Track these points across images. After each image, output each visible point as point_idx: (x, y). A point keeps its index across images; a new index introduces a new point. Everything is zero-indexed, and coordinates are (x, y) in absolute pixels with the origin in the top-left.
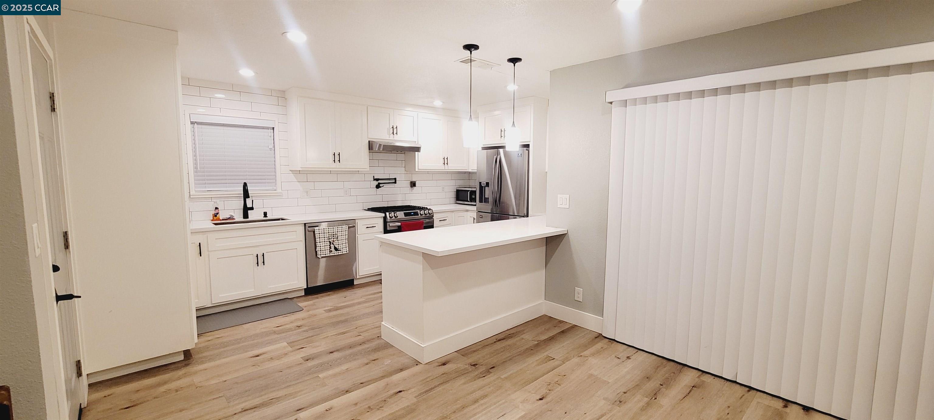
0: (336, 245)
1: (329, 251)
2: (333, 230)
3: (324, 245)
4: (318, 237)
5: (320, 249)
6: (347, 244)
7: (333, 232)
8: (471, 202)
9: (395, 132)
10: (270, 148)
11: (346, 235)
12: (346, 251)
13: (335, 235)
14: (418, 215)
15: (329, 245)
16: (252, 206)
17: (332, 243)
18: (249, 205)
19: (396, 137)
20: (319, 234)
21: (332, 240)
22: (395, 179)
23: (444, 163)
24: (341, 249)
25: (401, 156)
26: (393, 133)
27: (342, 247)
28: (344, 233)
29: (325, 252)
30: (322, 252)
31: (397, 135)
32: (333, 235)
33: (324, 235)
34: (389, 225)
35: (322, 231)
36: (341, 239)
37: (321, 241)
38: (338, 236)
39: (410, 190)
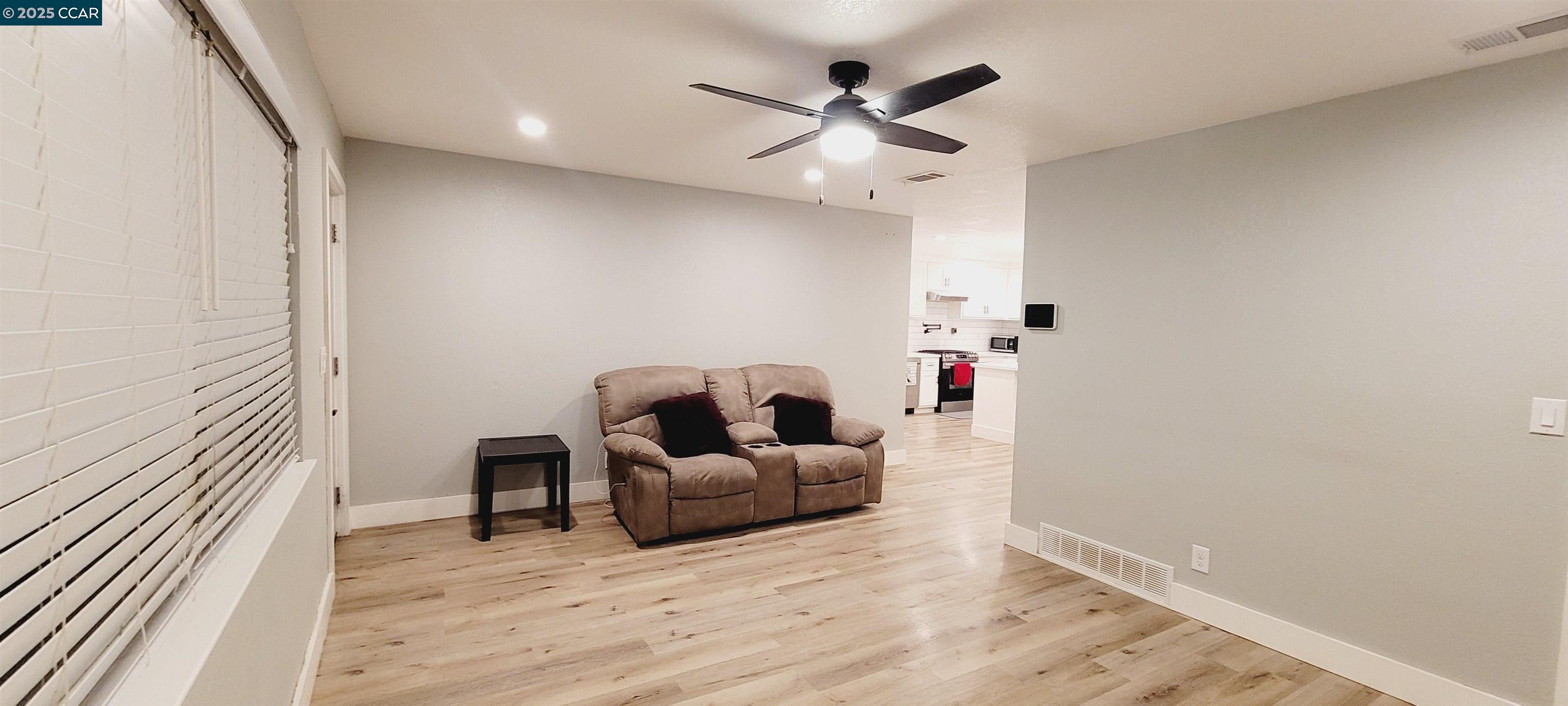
8: (1008, 349)
12: (916, 384)
14: (967, 358)
19: (948, 288)
22: (940, 325)
23: (985, 312)
26: (946, 285)
27: (912, 379)
28: (914, 368)
34: (944, 367)
39: (950, 336)
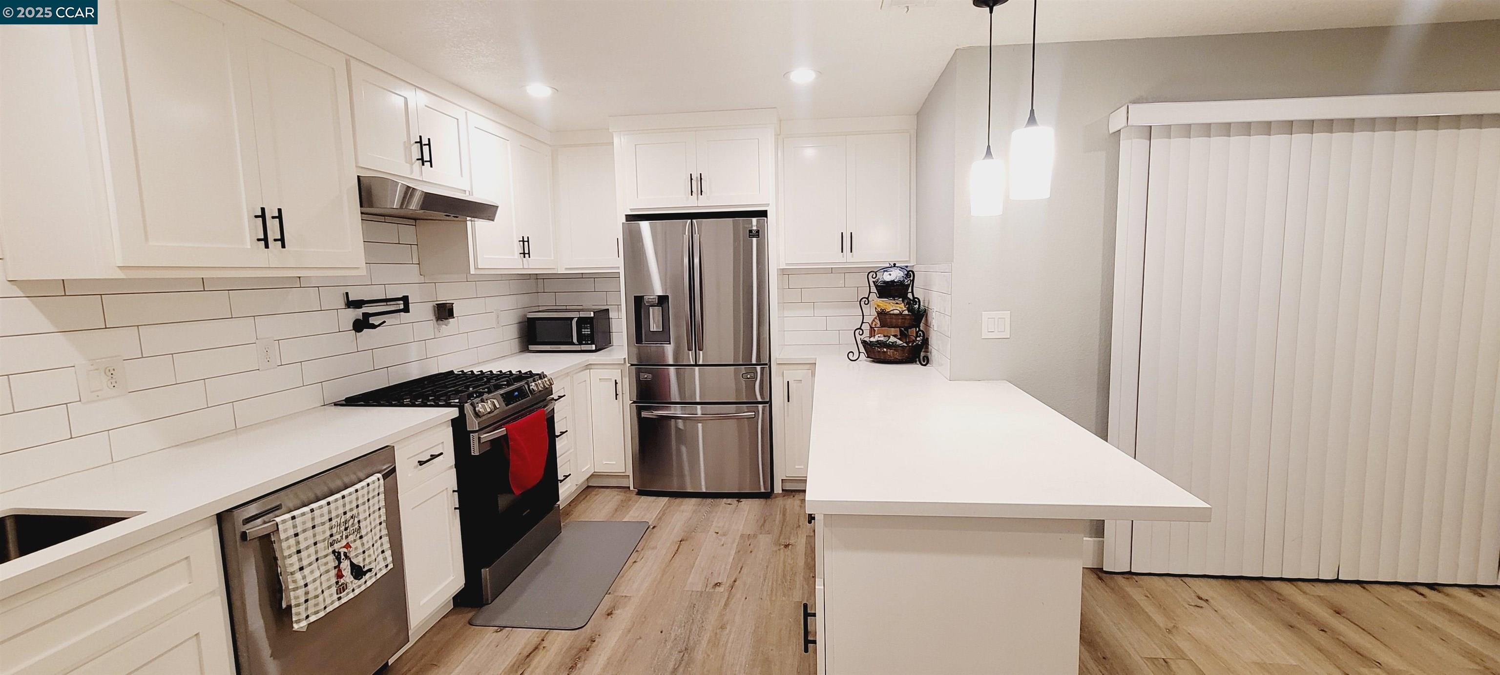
0: (357, 556)
1: (334, 589)
2: (343, 505)
3: (317, 574)
4: (294, 550)
5: (300, 596)
6: (383, 541)
7: (345, 513)
8: (580, 344)
9: (426, 156)
11: (379, 509)
12: (387, 566)
13: (350, 523)
14: (529, 396)
15: (334, 568)
17: (345, 554)
19: (427, 174)
20: (297, 535)
21: (344, 542)
22: (405, 299)
23: (523, 253)
24: (372, 566)
25: (408, 233)
26: (421, 159)
28: (375, 505)
29: (324, 600)
30: (310, 603)
31: (431, 166)
32: (346, 522)
33: (314, 536)
34: (479, 438)
35: (305, 522)
36: (369, 529)
37: (305, 563)
38: (359, 522)
39: (434, 328)
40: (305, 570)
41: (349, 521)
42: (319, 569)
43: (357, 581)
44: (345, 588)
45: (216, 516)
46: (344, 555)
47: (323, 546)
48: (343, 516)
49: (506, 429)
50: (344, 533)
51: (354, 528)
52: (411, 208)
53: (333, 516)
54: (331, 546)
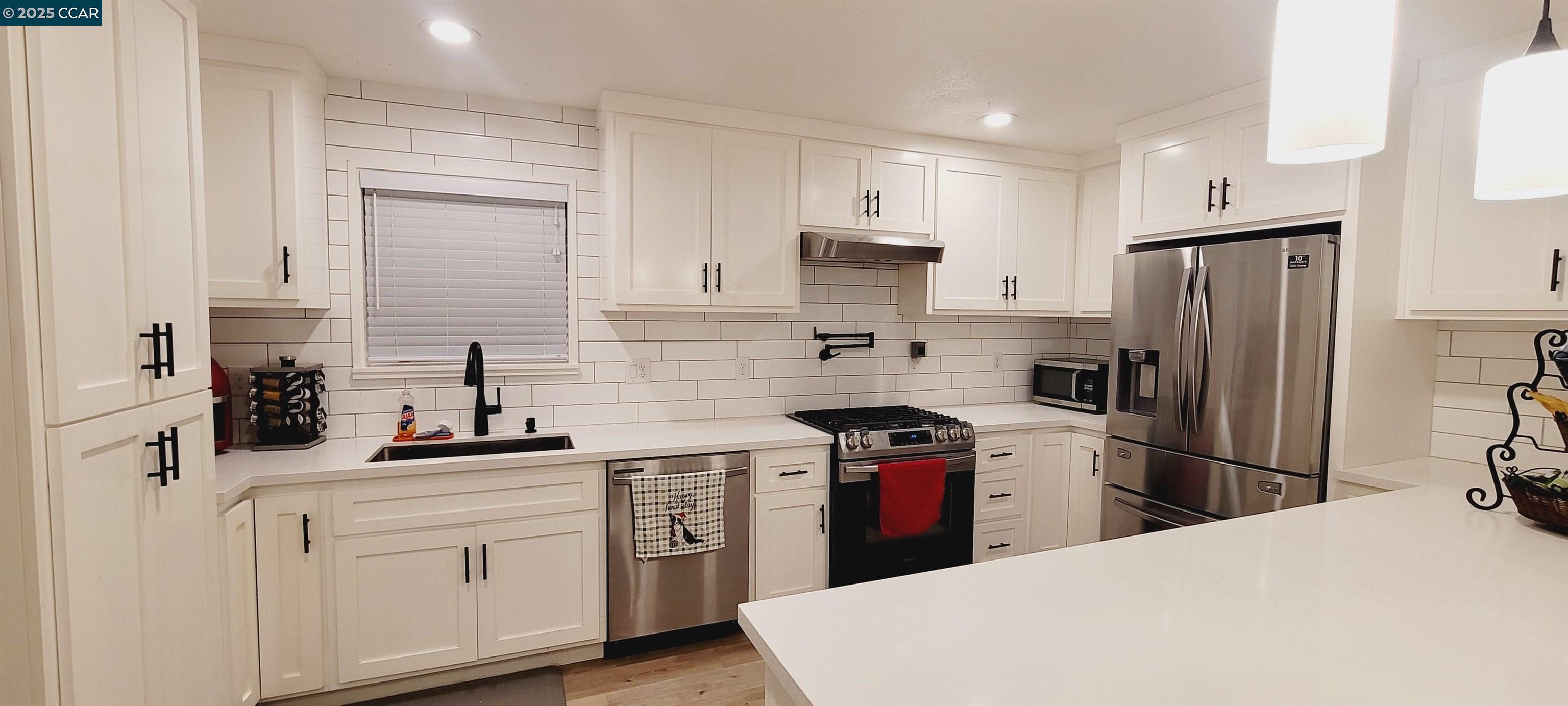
1: (667, 542)
2: (683, 484)
3: (655, 525)
4: (640, 502)
5: (645, 536)
6: (722, 523)
7: (683, 490)
8: (1081, 401)
9: (873, 208)
10: (555, 256)
11: (719, 497)
12: (719, 544)
13: (687, 498)
14: (932, 442)
15: (670, 527)
16: (497, 404)
18: (491, 400)
19: (876, 223)
20: (643, 492)
21: (680, 511)
22: (871, 335)
23: (1006, 294)
24: (705, 538)
25: (889, 276)
26: (868, 211)
27: (706, 532)
28: (713, 492)
29: (658, 546)
30: (648, 544)
31: (878, 216)
32: (683, 496)
33: (657, 497)
34: (845, 469)
35: (650, 486)
36: (705, 509)
37: (647, 514)
38: (695, 500)
39: (908, 364)
40: (646, 519)
41: (686, 496)
42: (657, 522)
43: (688, 544)
44: (676, 544)
45: (605, 463)
46: (678, 520)
47: (662, 507)
48: (681, 492)
49: (879, 467)
50: (680, 504)
51: (691, 503)
52: (831, 256)
53: (672, 488)
54: (669, 510)
